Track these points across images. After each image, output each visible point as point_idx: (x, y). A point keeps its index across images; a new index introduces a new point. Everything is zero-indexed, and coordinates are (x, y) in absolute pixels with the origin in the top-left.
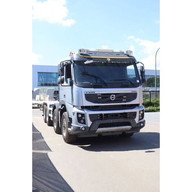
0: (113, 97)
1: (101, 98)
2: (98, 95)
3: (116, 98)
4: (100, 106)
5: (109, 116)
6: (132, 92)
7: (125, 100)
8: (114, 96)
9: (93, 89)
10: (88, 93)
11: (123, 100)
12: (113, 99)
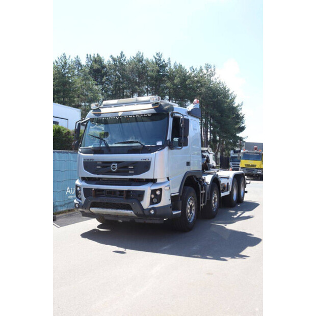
0: (114, 167)
1: (100, 167)
2: (98, 163)
3: (118, 168)
4: (101, 178)
5: (104, 192)
6: (142, 161)
7: (133, 172)
8: (116, 164)
9: (92, 155)
10: (86, 161)
11: (130, 172)
12: (114, 169)
